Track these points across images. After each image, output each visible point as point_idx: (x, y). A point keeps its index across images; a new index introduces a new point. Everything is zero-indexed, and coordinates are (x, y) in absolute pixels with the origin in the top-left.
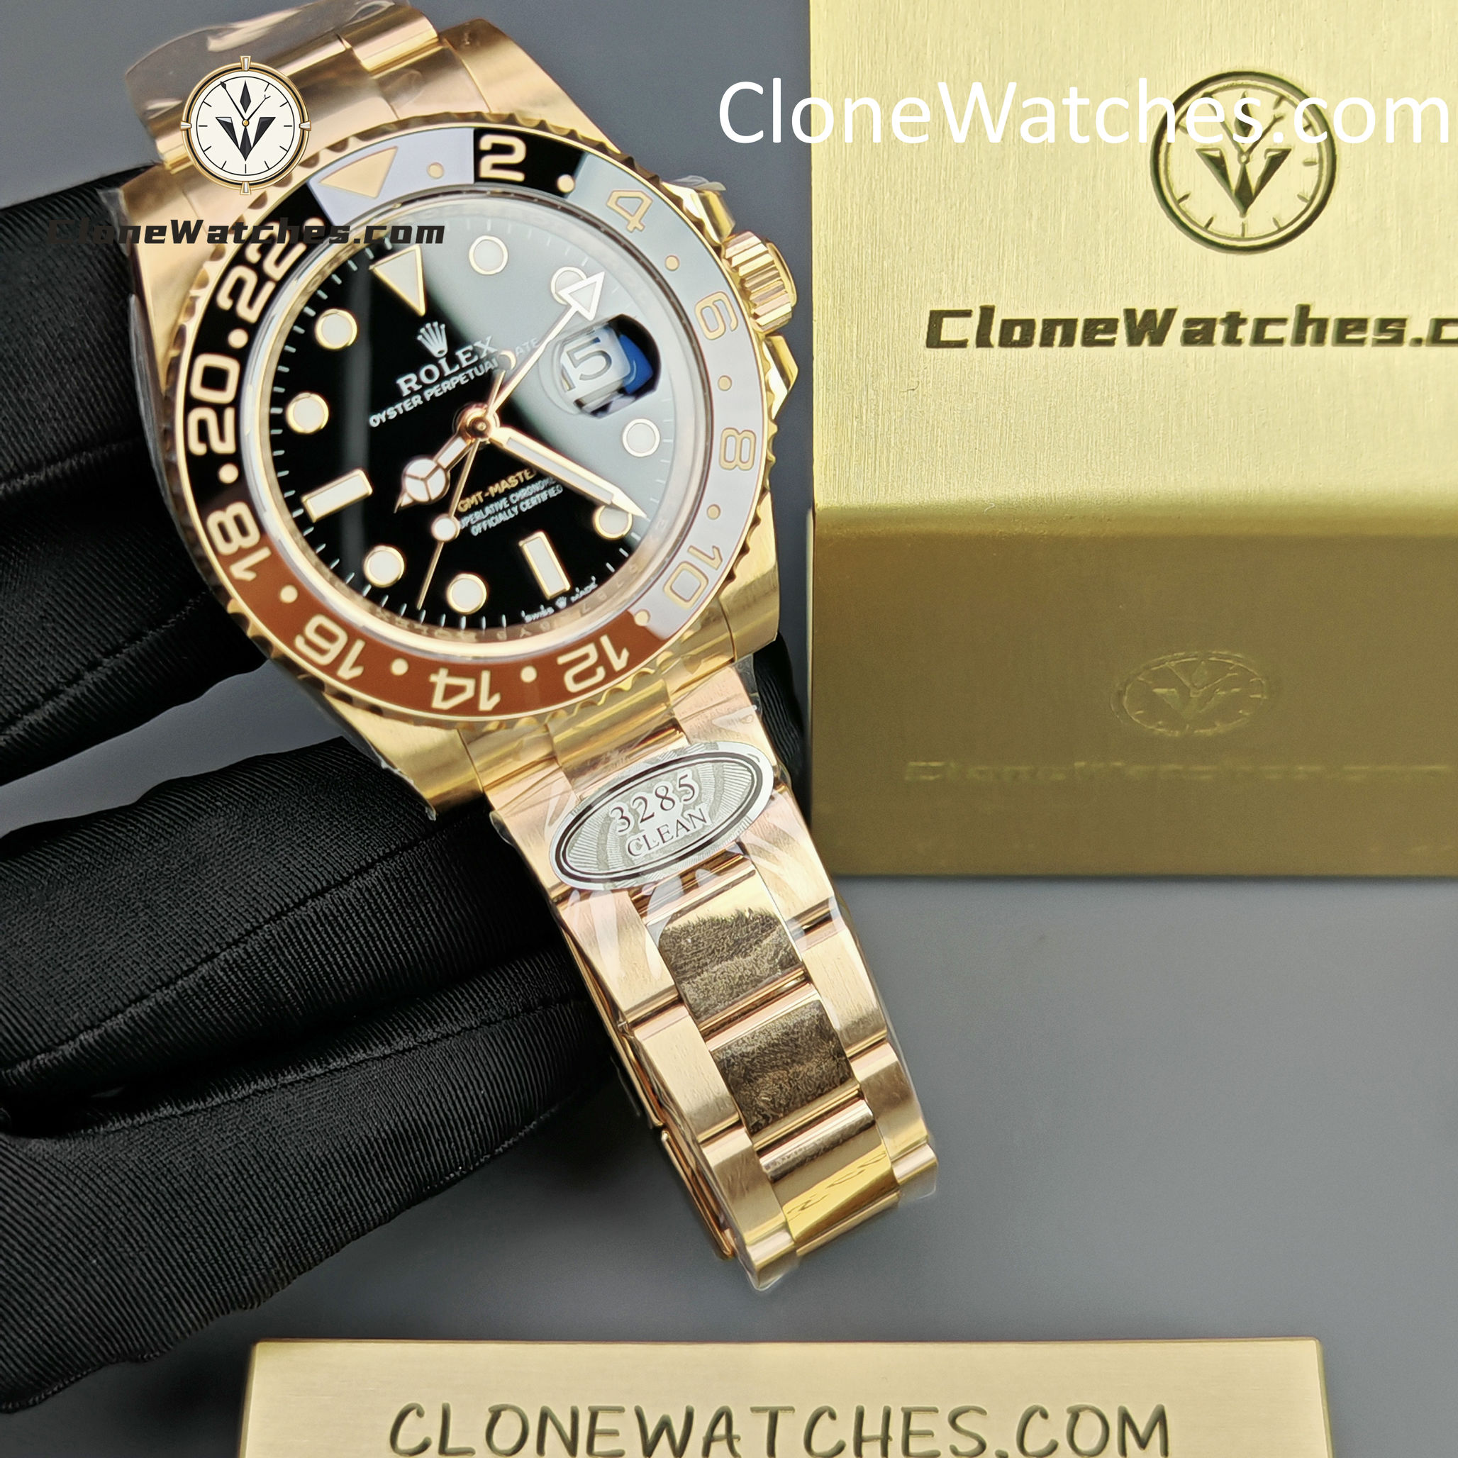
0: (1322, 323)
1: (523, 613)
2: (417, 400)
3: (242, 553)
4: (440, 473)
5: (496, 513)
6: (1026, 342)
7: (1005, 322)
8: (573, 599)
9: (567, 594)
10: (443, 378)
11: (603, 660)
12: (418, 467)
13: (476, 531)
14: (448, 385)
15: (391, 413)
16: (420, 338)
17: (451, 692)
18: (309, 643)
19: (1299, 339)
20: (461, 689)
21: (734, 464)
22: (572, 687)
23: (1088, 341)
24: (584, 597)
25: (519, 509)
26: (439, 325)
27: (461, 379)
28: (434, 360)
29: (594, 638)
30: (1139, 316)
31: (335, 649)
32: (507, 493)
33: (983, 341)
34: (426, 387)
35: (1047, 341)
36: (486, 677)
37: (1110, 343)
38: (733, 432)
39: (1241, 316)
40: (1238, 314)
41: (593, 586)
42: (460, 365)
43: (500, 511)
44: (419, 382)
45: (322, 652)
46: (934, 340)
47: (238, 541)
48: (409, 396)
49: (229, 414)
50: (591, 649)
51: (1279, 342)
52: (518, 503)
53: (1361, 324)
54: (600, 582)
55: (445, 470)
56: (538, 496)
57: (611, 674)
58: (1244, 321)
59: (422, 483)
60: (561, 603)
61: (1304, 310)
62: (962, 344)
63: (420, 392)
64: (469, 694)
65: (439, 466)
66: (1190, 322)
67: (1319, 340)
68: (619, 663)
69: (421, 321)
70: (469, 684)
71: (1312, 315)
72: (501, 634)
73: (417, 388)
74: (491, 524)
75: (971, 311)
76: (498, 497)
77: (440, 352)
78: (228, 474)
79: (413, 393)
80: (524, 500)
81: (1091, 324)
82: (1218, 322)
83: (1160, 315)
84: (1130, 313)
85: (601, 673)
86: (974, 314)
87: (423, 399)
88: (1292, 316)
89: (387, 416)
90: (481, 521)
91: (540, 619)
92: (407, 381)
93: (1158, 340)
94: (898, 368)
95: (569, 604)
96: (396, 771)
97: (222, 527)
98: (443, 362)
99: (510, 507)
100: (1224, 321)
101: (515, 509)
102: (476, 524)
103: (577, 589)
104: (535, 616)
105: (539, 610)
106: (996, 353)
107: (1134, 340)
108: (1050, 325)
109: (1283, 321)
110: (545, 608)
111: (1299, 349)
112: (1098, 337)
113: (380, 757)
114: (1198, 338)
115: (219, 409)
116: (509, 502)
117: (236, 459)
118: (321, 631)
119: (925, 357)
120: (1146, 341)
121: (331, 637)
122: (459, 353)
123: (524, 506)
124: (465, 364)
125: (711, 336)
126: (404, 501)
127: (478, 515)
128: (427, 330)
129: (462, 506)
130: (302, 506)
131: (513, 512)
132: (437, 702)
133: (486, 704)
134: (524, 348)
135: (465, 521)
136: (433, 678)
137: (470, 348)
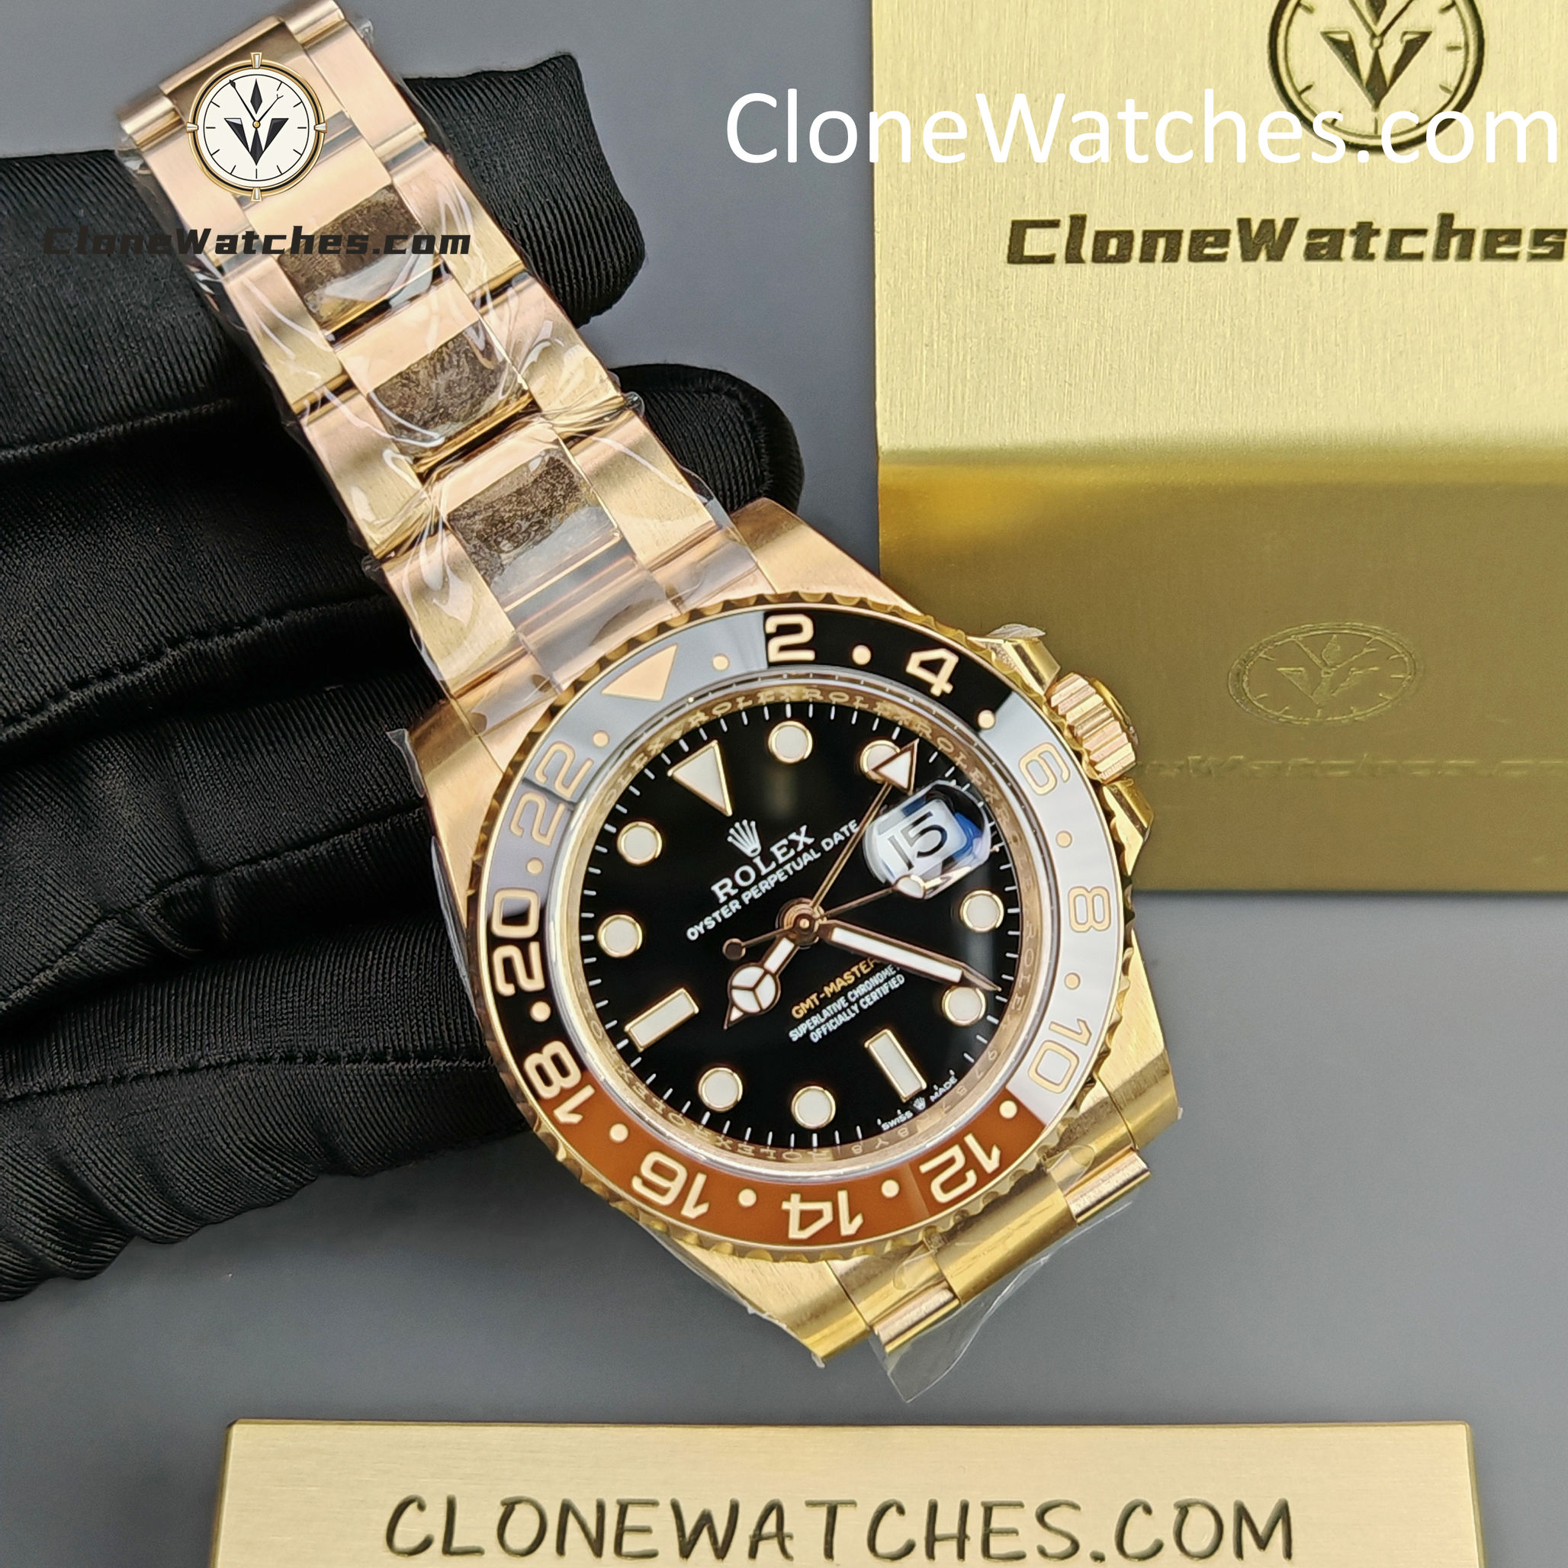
0: (1468, 235)
1: (879, 1122)
2: (735, 906)
3: (565, 1094)
4: (768, 979)
5: (835, 1015)
6: (1123, 257)
7: (1098, 234)
8: (933, 1098)
9: (925, 1094)
10: (760, 878)
11: (971, 1162)
12: (746, 976)
13: (816, 1037)
14: (766, 885)
15: (710, 923)
16: (730, 839)
17: (808, 1218)
18: (647, 1183)
19: (1441, 254)
20: (819, 1214)
21: (1085, 928)
22: (942, 1197)
23: (1196, 256)
24: (944, 1094)
25: (860, 1007)
27: (780, 876)
28: (749, 861)
29: (957, 1139)
30: (1255, 227)
31: (675, 1187)
32: (844, 991)
33: (1073, 256)
34: (742, 890)
35: (1147, 256)
36: (843, 1196)
37: (1222, 258)
38: (1083, 891)
39: (1375, 227)
40: (1371, 224)
41: (952, 1080)
42: (776, 860)
43: (840, 1012)
44: (735, 886)
45: (663, 1192)
46: (1016, 256)
47: (559, 1082)
48: (726, 903)
49: (534, 948)
50: (956, 1151)
51: (1419, 256)
52: (857, 1001)
53: (1513, 236)
54: (959, 1077)
55: (773, 976)
56: (878, 990)
58: (1377, 232)
59: (750, 994)
60: (920, 1104)
61: (1446, 219)
62: (1049, 260)
63: (738, 897)
64: (827, 1218)
65: (766, 972)
66: (1313, 233)
67: (1465, 254)
68: (990, 1164)
69: (729, 822)
70: (826, 1207)
71: (1457, 225)
72: (856, 1148)
73: (734, 892)
74: (831, 1027)
75: (1059, 221)
76: (835, 996)
77: (754, 851)
78: (540, 1012)
79: (730, 898)
80: (863, 996)
81: (1198, 236)
82: (1347, 233)
83: (1279, 226)
84: (1244, 224)
85: (971, 1177)
86: (1062, 224)
87: (742, 903)
88: (1433, 226)
89: (705, 927)
90: (819, 1026)
91: (899, 1125)
92: (722, 887)
93: (1276, 254)
94: (975, 288)
95: (929, 1104)
96: (764, 1316)
97: (540, 1069)
98: (758, 861)
99: (849, 1007)
100: (1353, 232)
101: (855, 1007)
102: (814, 1030)
103: (936, 1087)
104: (893, 1123)
105: (896, 1116)
106: (1089, 271)
107: (1249, 254)
108: (1150, 237)
109: (1422, 232)
110: (903, 1112)
111: (1441, 264)
112: (1208, 251)
113: (745, 1303)
114: (1324, 252)
115: (522, 944)
116: (847, 1000)
117: (547, 994)
118: (657, 1168)
119: (1005, 274)
120: (1263, 255)
121: (671, 1175)
122: (774, 849)
123: (865, 1003)
124: (781, 860)
125: (1041, 791)
126: (735, 1015)
127: (816, 1020)
128: (737, 831)
129: (797, 1012)
130: (626, 1036)
131: (853, 1011)
132: (794, 1233)
133: (848, 1228)
134: (843, 834)
135: (802, 1029)
136: (785, 1206)
137: (785, 842)
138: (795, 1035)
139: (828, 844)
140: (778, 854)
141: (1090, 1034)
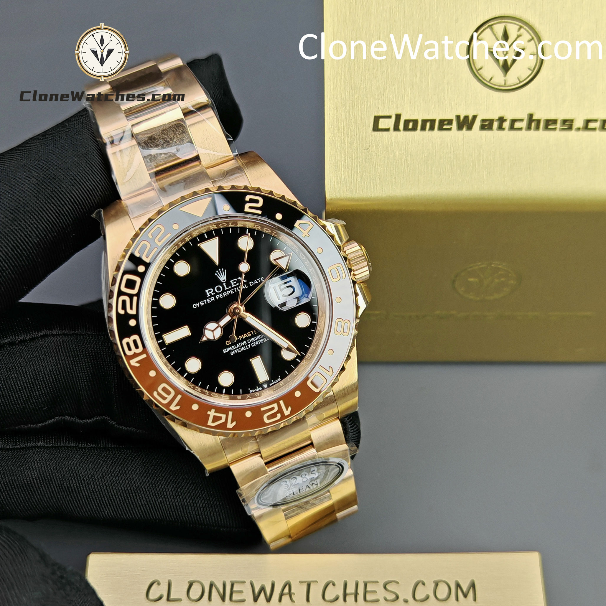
1: (249, 389)
2: (213, 299)
3: (135, 355)
4: (219, 329)
5: (241, 347)
8: (270, 384)
9: (268, 382)
10: (224, 291)
11: (280, 410)
12: (211, 326)
13: (232, 353)
14: (225, 294)
15: (202, 303)
16: (216, 274)
17: (216, 419)
18: (159, 394)
20: (220, 418)
21: (340, 333)
22: (266, 421)
24: (275, 384)
25: (251, 346)
26: (224, 270)
27: (231, 291)
28: (221, 284)
29: (277, 401)
31: (169, 398)
32: (247, 339)
34: (217, 294)
36: (230, 413)
38: (341, 320)
41: (279, 380)
42: (231, 285)
43: (243, 346)
44: (214, 292)
45: (165, 398)
47: (134, 350)
48: (210, 297)
49: (135, 299)
50: (275, 405)
52: (250, 344)
54: (282, 379)
55: (221, 328)
56: (259, 341)
57: (283, 417)
59: (212, 332)
60: (265, 386)
63: (214, 296)
64: (223, 420)
65: (219, 326)
68: (287, 413)
69: (217, 268)
70: (224, 416)
72: (239, 397)
73: (213, 294)
74: (239, 351)
76: (243, 340)
77: (224, 280)
78: (132, 323)
80: (253, 342)
85: (279, 416)
87: (215, 298)
89: (200, 304)
90: (234, 350)
91: (256, 392)
92: (209, 291)
95: (269, 386)
96: (192, 452)
97: (128, 344)
98: (224, 284)
99: (247, 345)
101: (249, 346)
102: (232, 351)
103: (272, 381)
104: (254, 390)
105: (256, 388)
110: (259, 388)
113: (185, 445)
115: (131, 296)
116: (247, 342)
117: (136, 317)
118: (164, 389)
121: (168, 393)
122: (231, 281)
123: (253, 345)
124: (233, 286)
125: (333, 280)
126: (204, 339)
127: (234, 347)
128: (219, 271)
129: (227, 343)
130: (162, 338)
131: (248, 347)
132: (210, 423)
133: (230, 425)
134: (258, 281)
135: (228, 349)
136: (209, 413)
137: (236, 279)
138: (225, 351)
139: (251, 284)
140: (232, 283)
141: (333, 372)
